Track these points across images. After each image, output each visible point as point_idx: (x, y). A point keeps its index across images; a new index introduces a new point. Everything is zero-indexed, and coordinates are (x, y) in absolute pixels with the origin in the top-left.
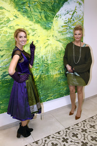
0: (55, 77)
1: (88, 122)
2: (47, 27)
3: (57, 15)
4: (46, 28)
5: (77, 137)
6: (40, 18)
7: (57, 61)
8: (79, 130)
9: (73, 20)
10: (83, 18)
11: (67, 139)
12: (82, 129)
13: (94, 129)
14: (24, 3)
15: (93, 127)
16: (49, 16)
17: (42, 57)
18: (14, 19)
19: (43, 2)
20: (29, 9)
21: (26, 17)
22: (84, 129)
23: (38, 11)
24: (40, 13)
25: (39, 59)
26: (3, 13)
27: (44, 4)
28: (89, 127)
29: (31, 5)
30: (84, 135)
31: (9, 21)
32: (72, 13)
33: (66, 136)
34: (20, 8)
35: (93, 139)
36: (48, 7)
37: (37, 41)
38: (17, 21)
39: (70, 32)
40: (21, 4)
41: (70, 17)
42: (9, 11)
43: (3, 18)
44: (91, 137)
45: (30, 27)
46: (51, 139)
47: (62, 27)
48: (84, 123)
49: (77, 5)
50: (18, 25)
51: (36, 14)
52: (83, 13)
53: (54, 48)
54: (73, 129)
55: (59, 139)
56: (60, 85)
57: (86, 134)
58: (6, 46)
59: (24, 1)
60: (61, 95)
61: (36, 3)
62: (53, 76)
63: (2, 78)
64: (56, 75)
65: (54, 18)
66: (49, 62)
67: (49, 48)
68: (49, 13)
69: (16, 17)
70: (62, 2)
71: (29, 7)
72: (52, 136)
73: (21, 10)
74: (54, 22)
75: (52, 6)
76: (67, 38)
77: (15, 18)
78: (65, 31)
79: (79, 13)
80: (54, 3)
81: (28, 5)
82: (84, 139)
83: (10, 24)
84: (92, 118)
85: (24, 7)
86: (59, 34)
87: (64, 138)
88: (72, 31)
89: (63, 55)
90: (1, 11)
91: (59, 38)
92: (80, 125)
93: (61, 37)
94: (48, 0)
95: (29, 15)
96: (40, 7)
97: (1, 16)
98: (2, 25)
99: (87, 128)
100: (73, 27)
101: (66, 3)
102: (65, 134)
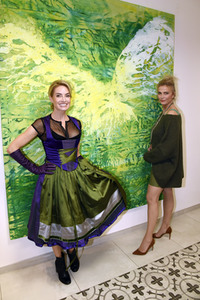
0: (119, 170)
1: (182, 257)
2: (105, 76)
3: (123, 53)
4: (102, 79)
5: (161, 285)
6: (91, 59)
7: (123, 140)
9: (154, 64)
10: (172, 59)
11: (142, 288)
12: (170, 269)
13: (194, 270)
14: (60, 33)
15: (191, 265)
16: (107, 57)
17: (95, 133)
18: (42, 62)
19: (97, 31)
20: (70, 44)
21: (65, 59)
22: (174, 269)
23: (86, 47)
24: (92, 50)
25: (90, 136)
26: (22, 50)
27: (99, 34)
28: (183, 265)
29: (75, 36)
30: (174, 280)
31: (32, 65)
32: (152, 49)
33: (140, 281)
34: (53, 41)
35: (192, 288)
36: (105, 39)
37: (86, 103)
38: (48, 66)
39: (147, 86)
40: (56, 34)
41: (148, 57)
42: (34, 47)
43: (22, 60)
44: (188, 284)
45: (73, 76)
46: (111, 287)
47: (133, 76)
48: (174, 259)
49: (162, 35)
50: (49, 73)
51: (83, 52)
52: (173, 50)
53: (118, 116)
54: (152, 269)
55: (127, 287)
56: (128, 187)
57: (179, 280)
58: (28, 112)
59: (62, 29)
61: (84, 31)
62: (116, 169)
64: (122, 166)
65: (117, 59)
66: (109, 143)
67: (108, 116)
68: (109, 51)
69: (46, 58)
70: (132, 31)
71: (71, 39)
72: (113, 281)
73: (56, 45)
74: (117, 67)
75: (114, 38)
76: (142, 97)
77: (44, 60)
78: (138, 84)
79: (165, 49)
80: (118, 33)
81: (69, 36)
82: (175, 289)
83: (35, 72)
84: (190, 248)
85: (61, 40)
86: (128, 90)
87: (135, 286)
88: (151, 84)
89: (134, 130)
90: (18, 46)
91: (126, 98)
92: (166, 261)
93: (130, 95)
94: (106, 27)
95: (71, 55)
96: (91, 39)
97: (19, 56)
98: (20, 73)
99: (179, 268)
100: (152, 77)
101: (140, 31)
102: (137, 279)
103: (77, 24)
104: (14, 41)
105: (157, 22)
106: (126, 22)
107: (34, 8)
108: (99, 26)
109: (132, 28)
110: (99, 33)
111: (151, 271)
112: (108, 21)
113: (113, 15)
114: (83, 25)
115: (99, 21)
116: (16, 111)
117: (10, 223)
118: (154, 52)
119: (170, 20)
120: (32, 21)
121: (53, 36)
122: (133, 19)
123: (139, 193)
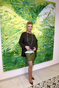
1: (57, 79)
2: (33, 22)
3: (39, 15)
6: (29, 17)
7: (39, 42)
8: (51, 83)
9: (49, 18)
10: (54, 17)
14: (19, 9)
16: (34, 16)
18: (14, 18)
19: (31, 8)
21: (21, 17)
22: (54, 83)
23: (28, 13)
24: (29, 14)
26: (7, 14)
28: (57, 81)
29: (24, 10)
30: (54, 86)
31: (11, 19)
32: (48, 14)
34: (17, 11)
36: (34, 11)
39: (47, 25)
41: (47, 16)
42: (11, 13)
43: (8, 17)
45: (23, 22)
47: (42, 22)
48: (54, 79)
49: (51, 9)
50: (16, 21)
51: (26, 15)
52: (55, 14)
53: (37, 34)
56: (40, 56)
58: (9, 33)
59: (20, 8)
60: (41, 62)
61: (27, 8)
64: (38, 50)
65: (37, 17)
68: (34, 14)
69: (15, 16)
70: (42, 8)
71: (23, 11)
72: (35, 86)
73: (18, 12)
74: (37, 19)
76: (45, 29)
77: (14, 17)
78: (44, 25)
79: (52, 14)
80: (37, 9)
81: (22, 10)
83: (11, 21)
85: (19, 11)
86: (40, 26)
88: (48, 24)
89: (42, 39)
90: (6, 13)
91: (40, 29)
92: (52, 80)
94: (34, 7)
95: (23, 16)
96: (29, 10)
97: (7, 16)
98: (7, 21)
100: (48, 22)
101: (45, 8)
102: (42, 85)
103: (25, 6)
104: (5, 11)
105: (50, 5)
106: (40, 5)
107: (11, 1)
109: (42, 7)
111: (47, 83)
112: (34, 5)
113: (36, 3)
114: (27, 6)
115: (32, 5)
116: (6, 33)
118: (49, 15)
119: (54, 4)
120: (11, 5)
122: (42, 4)
123: (43, 58)
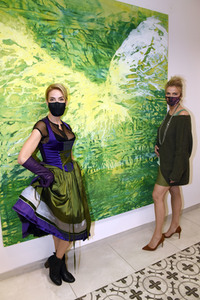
0: (115, 172)
1: (179, 259)
2: (98, 77)
3: (116, 54)
4: (95, 80)
5: (159, 289)
6: (85, 60)
7: (118, 142)
8: (161, 274)
9: (148, 64)
10: (166, 60)
11: (140, 293)
12: (168, 273)
13: (192, 273)
14: (52, 33)
15: (189, 267)
16: (101, 58)
17: (90, 135)
18: (34, 63)
19: (90, 31)
20: (63, 44)
21: (57, 59)
22: (172, 272)
23: (79, 47)
24: (85, 50)
25: (84, 139)
26: (13, 51)
28: (181, 267)
29: (67, 37)
30: (172, 283)
31: (24, 66)
32: (146, 49)
33: (137, 286)
34: (45, 41)
35: (191, 292)
36: (99, 40)
37: (79, 105)
38: (40, 67)
39: (142, 87)
40: (48, 34)
41: (143, 57)
42: (25, 48)
43: (13, 61)
44: (187, 288)
45: (66, 78)
46: (109, 292)
47: (127, 77)
48: (171, 262)
49: (156, 35)
50: (41, 74)
51: (76, 52)
52: (167, 50)
53: (112, 118)
54: (150, 272)
55: (124, 292)
56: (124, 189)
57: (177, 283)
58: (20, 115)
59: (54, 29)
60: (127, 208)
61: (77, 31)
62: (111, 171)
63: (13, 177)
64: (117, 169)
65: (110, 59)
66: (103, 145)
67: (102, 118)
68: (102, 51)
69: (38, 59)
70: (126, 31)
71: (63, 39)
72: (111, 287)
73: (48, 45)
74: (111, 68)
75: (108, 38)
76: (136, 98)
77: (36, 61)
78: (133, 86)
79: (159, 50)
80: (111, 33)
81: (62, 36)
82: (173, 293)
83: (26, 73)
84: (187, 250)
85: (53, 40)
86: (122, 91)
87: (133, 291)
88: (145, 85)
89: (128, 132)
90: (8, 47)
91: (121, 99)
92: (163, 264)
93: (125, 97)
94: (99, 27)
95: (64, 55)
96: (84, 39)
97: (10, 57)
98: (11, 75)
99: (177, 271)
100: (147, 77)
101: (134, 31)
102: (135, 283)
103: (70, 23)
104: (4, 41)
105: (150, 22)
106: (119, 22)
107: (25, 7)
108: (92, 26)
109: (126, 29)
110: (92, 34)
111: (148, 274)
112: (101, 21)
113: (106, 16)
114: (76, 25)
115: (92, 20)
116: (8, 114)
117: (4, 229)
118: (148, 53)
119: (164, 20)
120: (22, 20)
121: (45, 36)
122: (126, 18)
123: (135, 195)
